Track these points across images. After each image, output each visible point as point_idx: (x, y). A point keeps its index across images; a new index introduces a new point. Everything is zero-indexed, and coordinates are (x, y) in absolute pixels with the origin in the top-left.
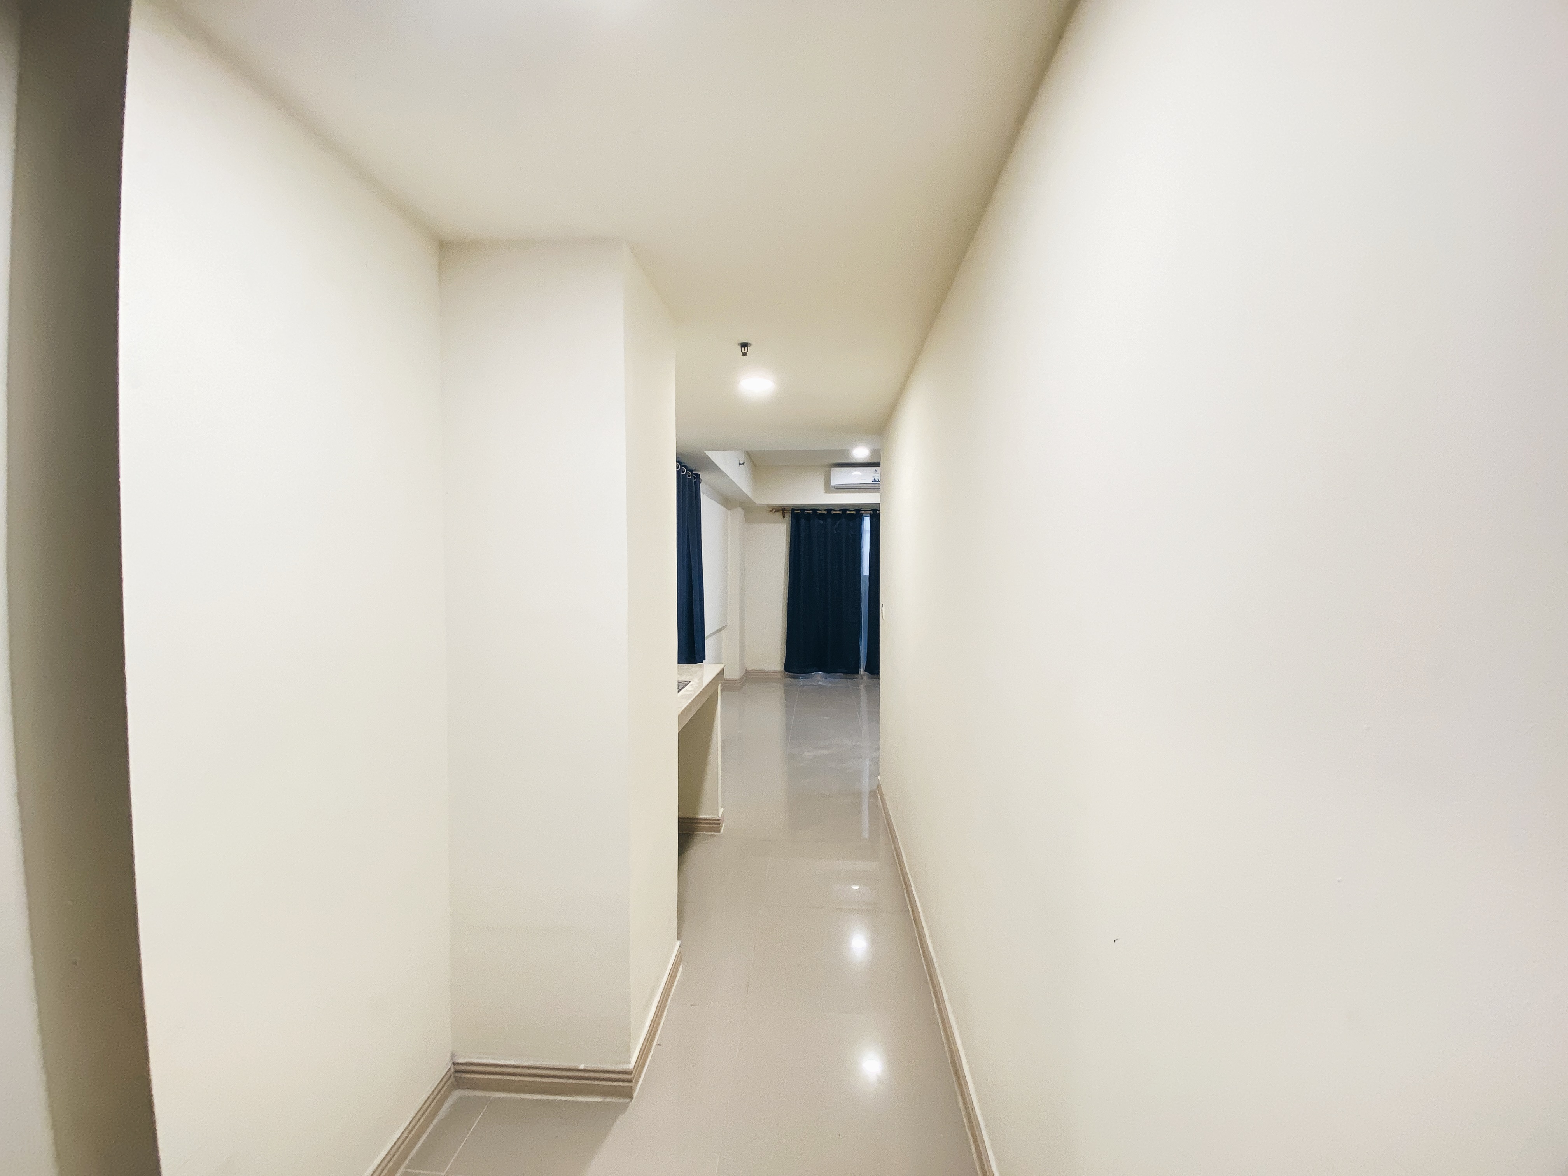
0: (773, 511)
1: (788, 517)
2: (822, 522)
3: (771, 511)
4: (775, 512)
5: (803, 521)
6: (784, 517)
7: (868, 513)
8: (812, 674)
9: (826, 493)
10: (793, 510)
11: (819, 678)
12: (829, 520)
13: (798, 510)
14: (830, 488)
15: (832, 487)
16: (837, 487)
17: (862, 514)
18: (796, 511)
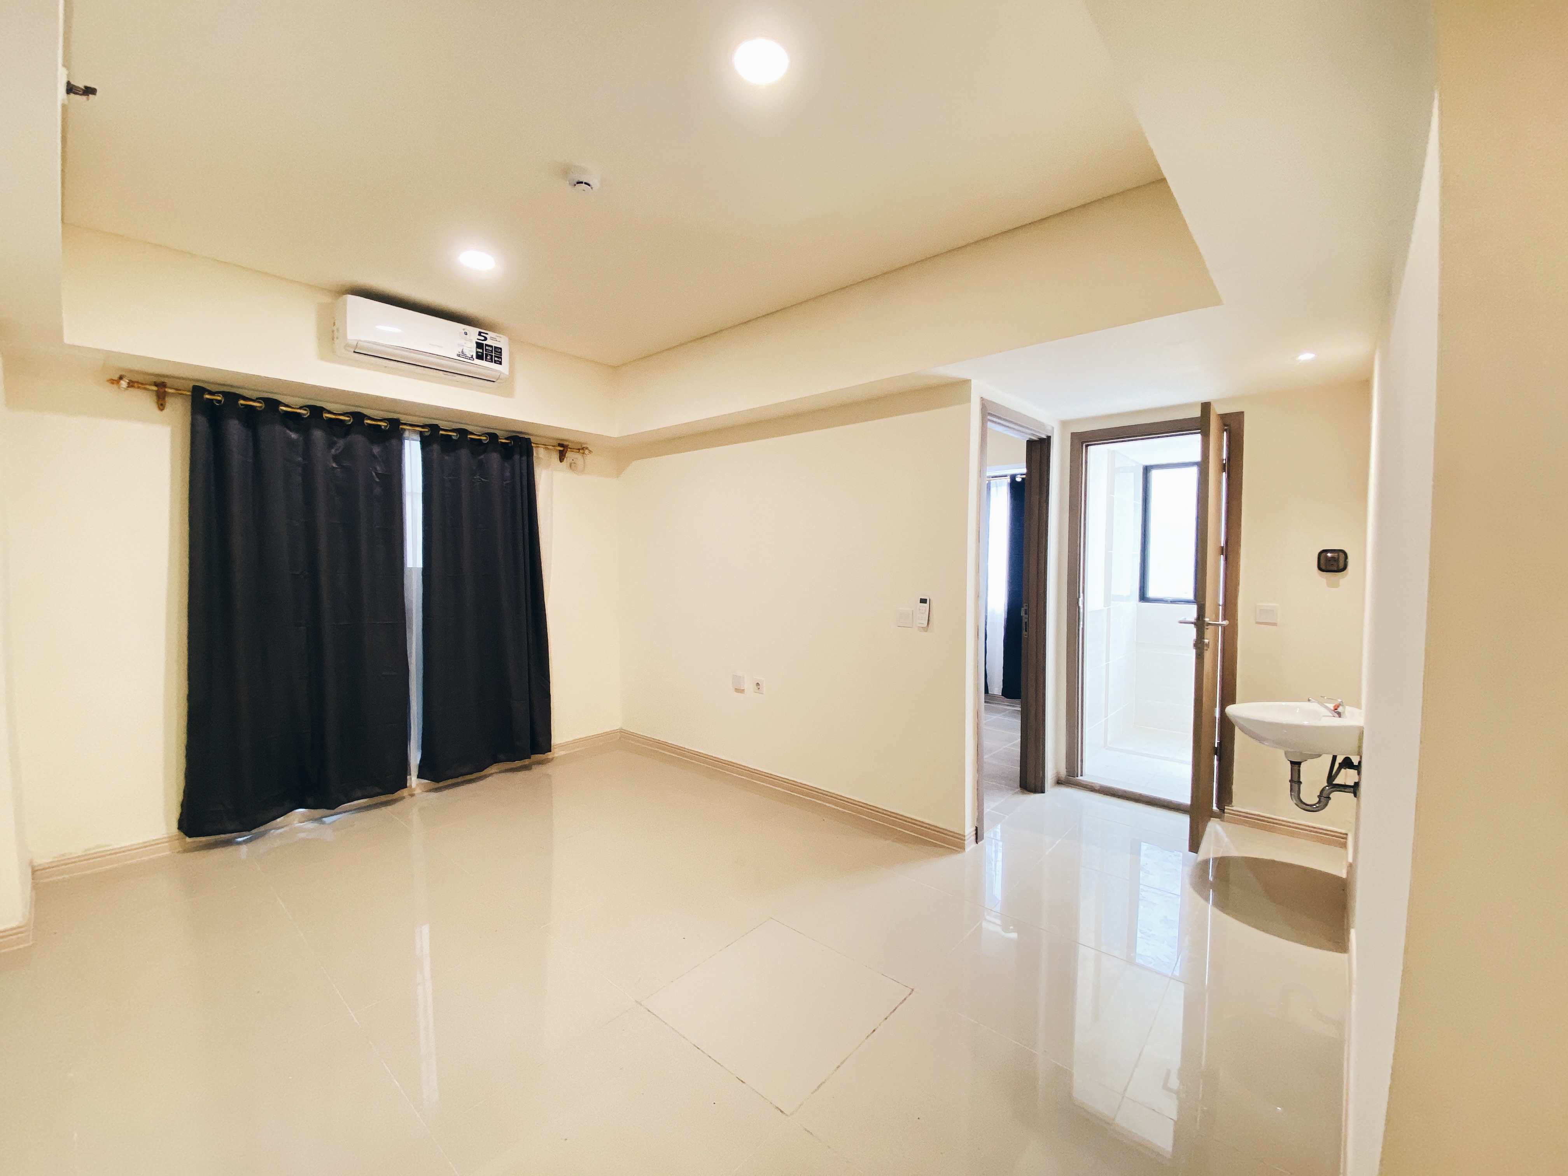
0: (124, 384)
1: (180, 406)
3: (114, 382)
4: (130, 385)
5: (234, 427)
6: (161, 406)
7: (421, 432)
9: (322, 357)
10: (197, 390)
12: (317, 437)
13: (212, 393)
14: (335, 347)
15: (347, 346)
18: (208, 396)
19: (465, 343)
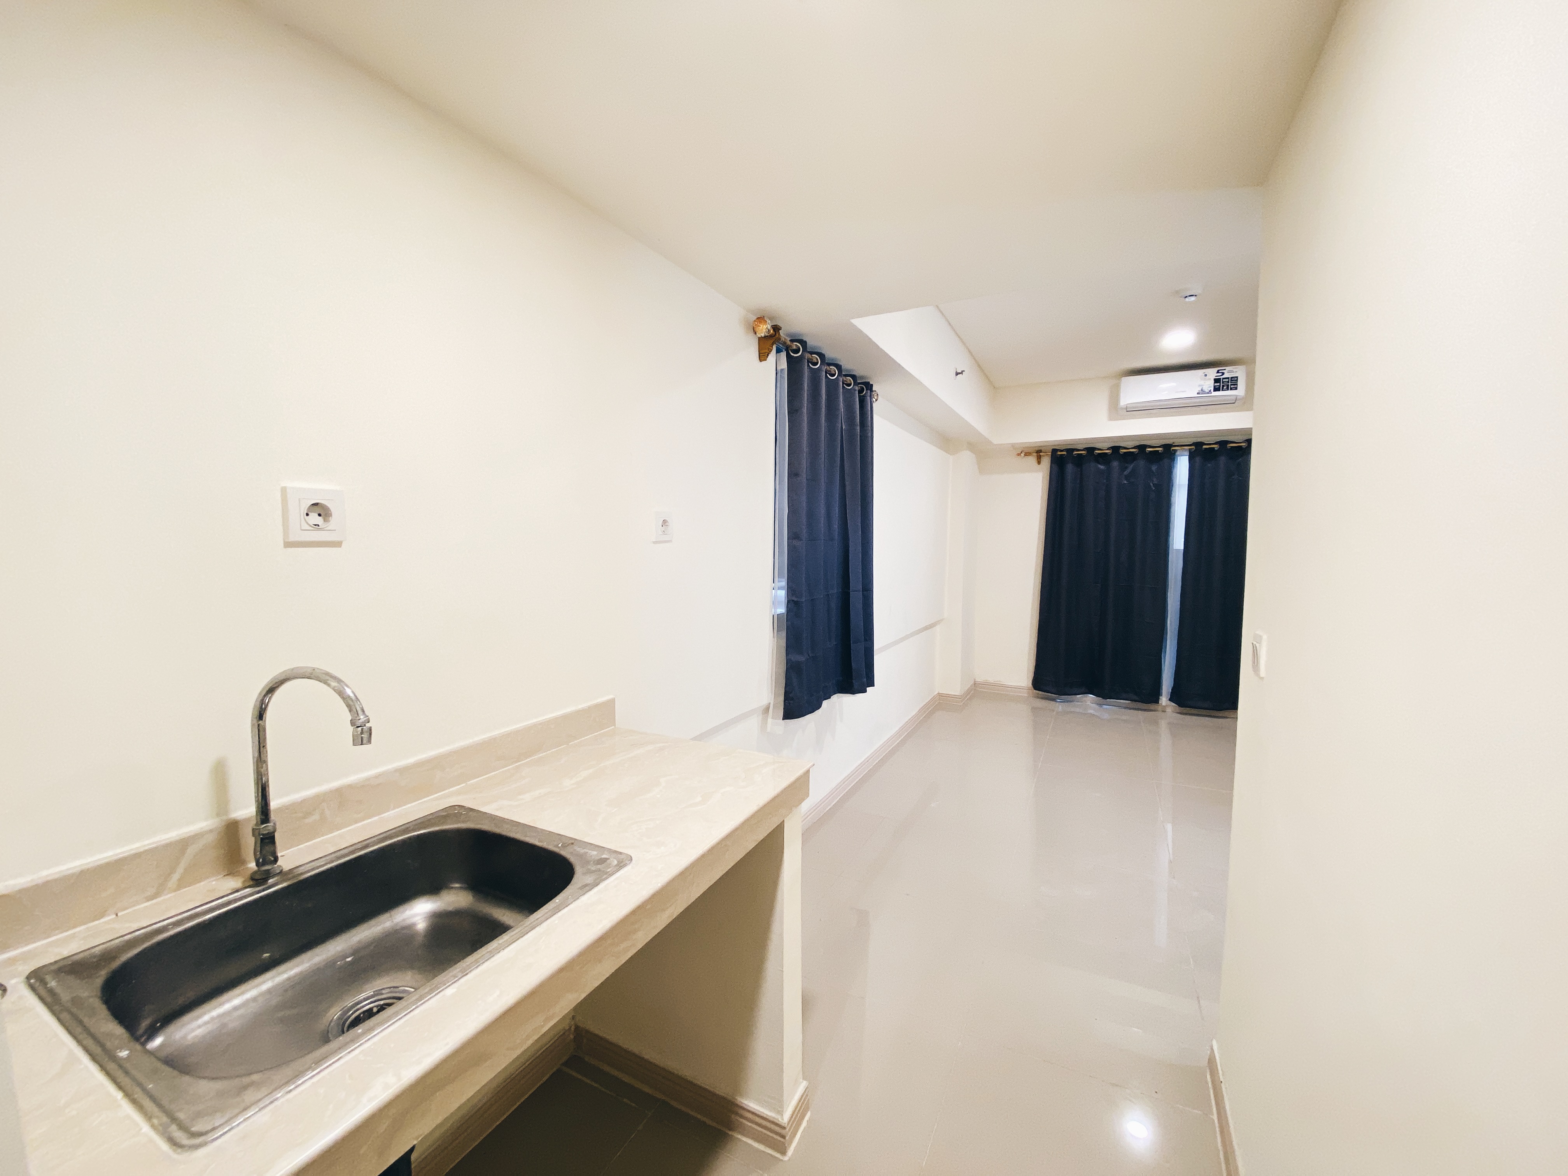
0: (1022, 455)
1: (1046, 462)
2: (1102, 467)
3: (1019, 455)
4: (1025, 455)
5: (1070, 468)
6: (1039, 463)
7: (1187, 449)
8: (1078, 696)
9: (1111, 419)
10: (1054, 451)
11: (1089, 703)
12: (1115, 464)
13: (1062, 451)
14: (1116, 411)
15: (1122, 409)
16: (1130, 408)
17: (1175, 451)
18: (1059, 453)
19: (1205, 383)
